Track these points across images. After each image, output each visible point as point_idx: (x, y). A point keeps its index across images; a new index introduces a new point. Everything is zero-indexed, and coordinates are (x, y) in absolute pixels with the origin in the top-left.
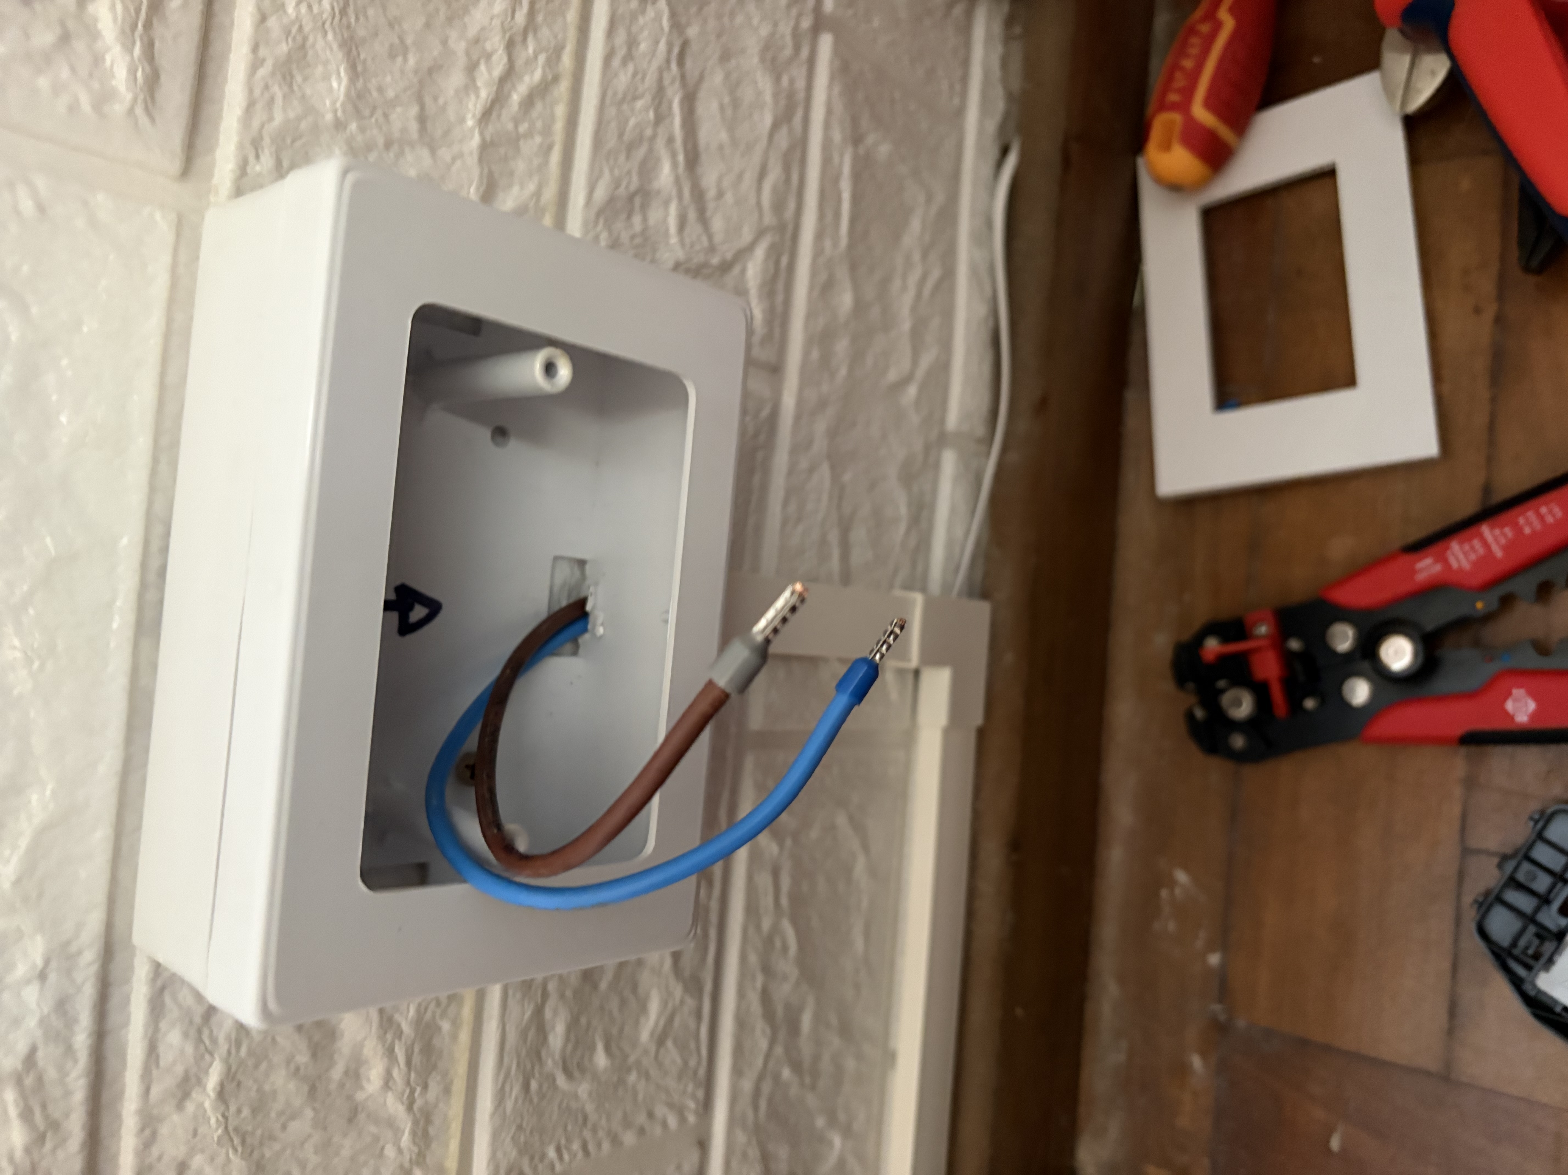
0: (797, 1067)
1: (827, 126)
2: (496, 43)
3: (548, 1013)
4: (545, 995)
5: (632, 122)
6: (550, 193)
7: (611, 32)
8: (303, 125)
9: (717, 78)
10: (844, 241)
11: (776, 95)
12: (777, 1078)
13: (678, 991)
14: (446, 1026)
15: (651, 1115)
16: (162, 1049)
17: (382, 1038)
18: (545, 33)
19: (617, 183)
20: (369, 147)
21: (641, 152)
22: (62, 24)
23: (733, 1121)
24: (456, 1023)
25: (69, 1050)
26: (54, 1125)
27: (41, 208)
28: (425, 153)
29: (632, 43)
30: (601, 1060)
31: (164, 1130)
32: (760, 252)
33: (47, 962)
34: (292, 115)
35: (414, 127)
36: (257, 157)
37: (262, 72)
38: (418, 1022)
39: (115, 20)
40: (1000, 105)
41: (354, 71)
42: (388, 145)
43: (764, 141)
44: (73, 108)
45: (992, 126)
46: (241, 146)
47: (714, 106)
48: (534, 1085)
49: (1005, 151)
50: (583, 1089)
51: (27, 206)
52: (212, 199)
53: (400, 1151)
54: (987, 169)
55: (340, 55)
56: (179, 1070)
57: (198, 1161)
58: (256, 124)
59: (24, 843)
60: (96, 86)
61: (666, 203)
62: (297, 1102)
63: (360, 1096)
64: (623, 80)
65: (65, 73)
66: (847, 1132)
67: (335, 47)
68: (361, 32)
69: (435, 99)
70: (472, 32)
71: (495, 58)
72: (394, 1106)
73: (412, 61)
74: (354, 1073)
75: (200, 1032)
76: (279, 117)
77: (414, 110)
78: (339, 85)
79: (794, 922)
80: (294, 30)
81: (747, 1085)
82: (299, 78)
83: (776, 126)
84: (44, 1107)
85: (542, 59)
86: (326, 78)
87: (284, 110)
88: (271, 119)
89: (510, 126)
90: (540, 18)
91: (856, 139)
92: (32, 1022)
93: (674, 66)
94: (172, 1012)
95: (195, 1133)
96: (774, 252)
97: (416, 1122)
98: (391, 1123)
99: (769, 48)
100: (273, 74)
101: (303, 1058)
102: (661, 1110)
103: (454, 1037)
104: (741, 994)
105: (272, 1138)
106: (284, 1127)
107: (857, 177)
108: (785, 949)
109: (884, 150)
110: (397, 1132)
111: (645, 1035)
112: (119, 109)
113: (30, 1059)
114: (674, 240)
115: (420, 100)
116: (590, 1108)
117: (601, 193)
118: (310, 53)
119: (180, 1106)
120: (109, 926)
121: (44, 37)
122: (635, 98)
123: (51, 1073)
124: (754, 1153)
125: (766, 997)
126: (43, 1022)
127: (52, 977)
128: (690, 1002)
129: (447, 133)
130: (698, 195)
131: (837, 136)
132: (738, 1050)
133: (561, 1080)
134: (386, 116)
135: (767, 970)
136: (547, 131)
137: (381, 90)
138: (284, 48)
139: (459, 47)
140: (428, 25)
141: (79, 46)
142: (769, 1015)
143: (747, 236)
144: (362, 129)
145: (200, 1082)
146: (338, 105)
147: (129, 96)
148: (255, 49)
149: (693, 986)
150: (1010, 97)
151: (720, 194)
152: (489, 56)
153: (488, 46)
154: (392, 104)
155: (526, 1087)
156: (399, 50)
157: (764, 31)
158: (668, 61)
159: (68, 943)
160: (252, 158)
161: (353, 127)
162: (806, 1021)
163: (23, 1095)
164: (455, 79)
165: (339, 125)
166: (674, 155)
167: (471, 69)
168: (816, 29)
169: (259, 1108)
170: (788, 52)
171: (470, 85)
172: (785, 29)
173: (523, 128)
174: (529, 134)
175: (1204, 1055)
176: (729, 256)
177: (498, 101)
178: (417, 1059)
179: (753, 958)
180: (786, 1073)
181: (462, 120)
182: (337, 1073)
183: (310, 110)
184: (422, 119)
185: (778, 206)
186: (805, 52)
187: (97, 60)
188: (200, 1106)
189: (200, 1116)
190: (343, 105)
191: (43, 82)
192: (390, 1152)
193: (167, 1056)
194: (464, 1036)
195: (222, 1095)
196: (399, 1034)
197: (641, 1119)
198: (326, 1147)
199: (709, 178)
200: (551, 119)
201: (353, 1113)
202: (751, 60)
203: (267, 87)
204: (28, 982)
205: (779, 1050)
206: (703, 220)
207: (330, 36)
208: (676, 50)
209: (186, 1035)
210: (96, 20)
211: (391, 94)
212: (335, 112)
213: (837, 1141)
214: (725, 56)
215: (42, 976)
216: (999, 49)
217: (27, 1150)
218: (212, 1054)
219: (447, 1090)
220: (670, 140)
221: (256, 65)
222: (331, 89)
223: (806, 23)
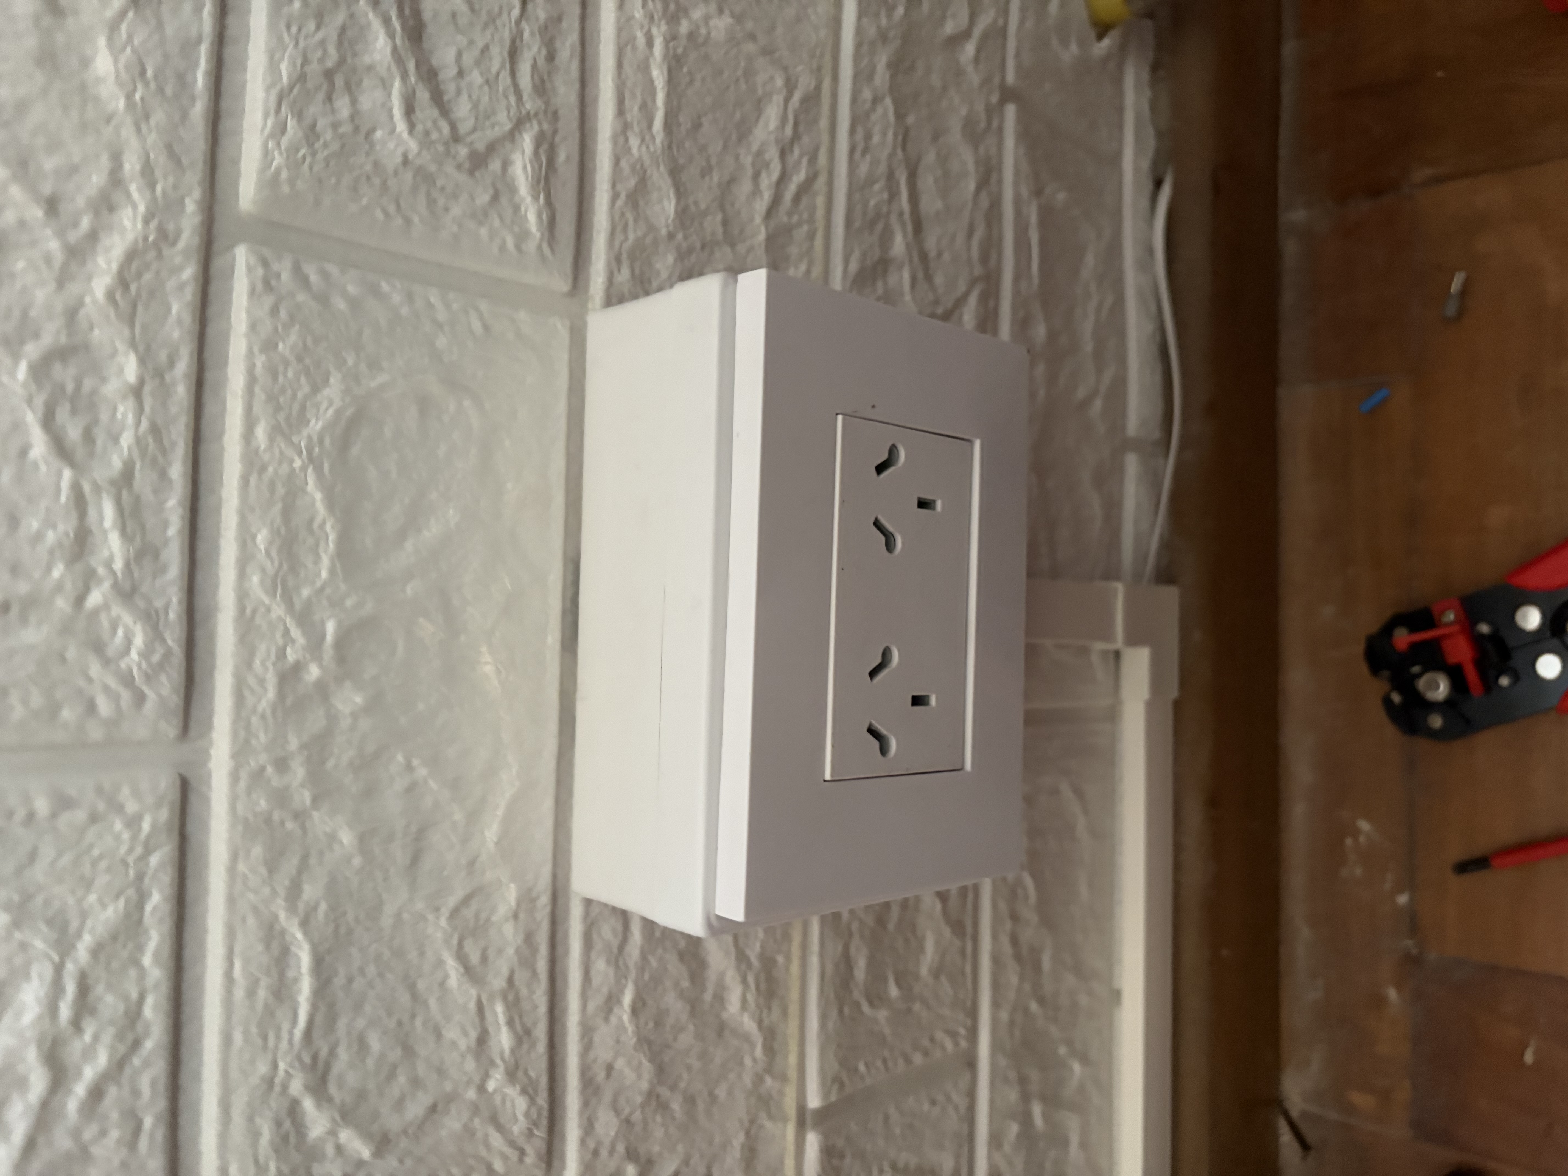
0: (1041, 1001)
1: (1016, 184)
2: (772, 153)
3: (852, 951)
4: (850, 934)
5: (872, 203)
6: (817, 271)
7: (852, 131)
8: (648, 240)
9: (930, 157)
10: (1036, 281)
11: (977, 163)
12: (1026, 1011)
13: (947, 932)
14: (780, 959)
15: (932, 1040)
16: (593, 973)
17: (738, 968)
18: (806, 139)
19: (864, 256)
20: (690, 251)
21: (880, 226)
22: (494, 185)
23: (996, 1047)
24: (788, 958)
25: (534, 973)
26: (528, 1032)
27: (486, 327)
28: (727, 250)
29: (868, 137)
30: (894, 991)
31: (597, 1039)
32: (973, 300)
33: (519, 904)
34: (640, 233)
35: (720, 230)
36: (619, 270)
37: (620, 203)
38: (762, 957)
39: (527, 179)
40: (1151, 143)
41: (680, 192)
42: (703, 247)
43: (970, 205)
44: (503, 248)
45: (1146, 164)
46: (608, 264)
47: (930, 180)
48: (846, 1010)
49: (1158, 184)
50: (882, 1015)
51: (477, 326)
52: (590, 306)
53: (755, 1060)
54: (1145, 203)
55: (669, 181)
56: (605, 990)
57: (620, 1064)
58: (617, 244)
59: (500, 813)
60: (516, 229)
61: (901, 267)
62: (684, 1017)
63: (725, 1015)
64: (863, 169)
65: (496, 222)
66: (1085, 1060)
67: (666, 176)
68: (682, 161)
69: (733, 205)
70: (755, 148)
71: (772, 166)
72: (749, 1024)
73: (716, 178)
74: (720, 998)
75: (617, 961)
76: (631, 237)
77: (719, 217)
78: (670, 206)
79: (1033, 875)
80: (638, 167)
81: (1004, 1016)
82: (642, 203)
83: (979, 189)
84: (521, 1017)
85: (805, 161)
86: (660, 201)
87: (635, 231)
88: (626, 239)
89: (785, 219)
90: (801, 128)
91: (1038, 192)
92: (510, 951)
93: (899, 152)
94: (598, 945)
95: (618, 1041)
96: (984, 298)
97: (765, 1039)
98: (746, 1038)
99: (969, 124)
100: (626, 203)
101: (685, 984)
102: (939, 1035)
103: (787, 969)
104: (995, 937)
105: (668, 1046)
106: (675, 1039)
107: (1043, 224)
108: (1027, 897)
109: (1061, 196)
110: (753, 1046)
111: (924, 971)
112: (531, 246)
113: (510, 981)
114: (908, 298)
115: (722, 208)
116: (887, 1031)
117: (853, 267)
118: (649, 183)
119: (607, 1019)
120: (555, 876)
121: (483, 198)
122: (874, 182)
123: (524, 992)
124: (1012, 1075)
125: (1015, 941)
126: (517, 951)
127: (522, 916)
128: (957, 943)
129: (742, 232)
130: (924, 257)
131: (1025, 192)
132: (996, 986)
133: (866, 1008)
134: (701, 224)
135: (1014, 917)
136: (811, 220)
137: (696, 203)
138: (632, 183)
139: (747, 160)
140: (725, 147)
141: (504, 200)
142: (1018, 957)
143: (962, 287)
144: (686, 238)
145: (619, 1002)
146: (670, 221)
147: (538, 235)
148: (613, 186)
149: (958, 928)
150: (1160, 135)
151: (940, 255)
152: (767, 165)
153: (767, 156)
154: (704, 214)
155: (841, 1012)
156: (706, 171)
157: (964, 111)
158: (894, 148)
159: (530, 890)
160: (616, 272)
161: (680, 236)
162: (1046, 963)
163: (508, 1007)
164: (745, 187)
165: (671, 236)
166: (903, 225)
167: (756, 177)
168: (1003, 101)
169: (659, 1023)
170: (983, 125)
171: (756, 191)
172: (980, 107)
173: (795, 218)
174: (799, 224)
175: (1399, 987)
176: (949, 305)
177: (776, 200)
178: (763, 986)
179: (1003, 906)
180: (1034, 1006)
181: (752, 219)
182: (708, 996)
183: (652, 228)
184: (725, 223)
185: (985, 258)
186: (995, 124)
187: (516, 209)
188: (620, 1019)
189: (621, 1028)
190: (673, 220)
191: (483, 232)
192: (748, 1062)
193: (596, 980)
194: (795, 968)
195: (635, 1011)
196: (749, 965)
197: (926, 1042)
198: (704, 1056)
199: (931, 242)
200: (813, 209)
201: (721, 1029)
202: (955, 135)
203: (623, 214)
204: (507, 920)
205: (1027, 987)
206: (929, 278)
207: (662, 168)
208: (900, 138)
209: (608, 962)
210: (513, 180)
211: (703, 206)
212: (667, 226)
213: (1077, 1067)
214: (936, 137)
215: (516, 916)
216: (1148, 93)
217: (513, 1051)
218: (626, 978)
219: (785, 1013)
220: (901, 214)
221: (615, 197)
222: (663, 209)
223: (995, 99)
